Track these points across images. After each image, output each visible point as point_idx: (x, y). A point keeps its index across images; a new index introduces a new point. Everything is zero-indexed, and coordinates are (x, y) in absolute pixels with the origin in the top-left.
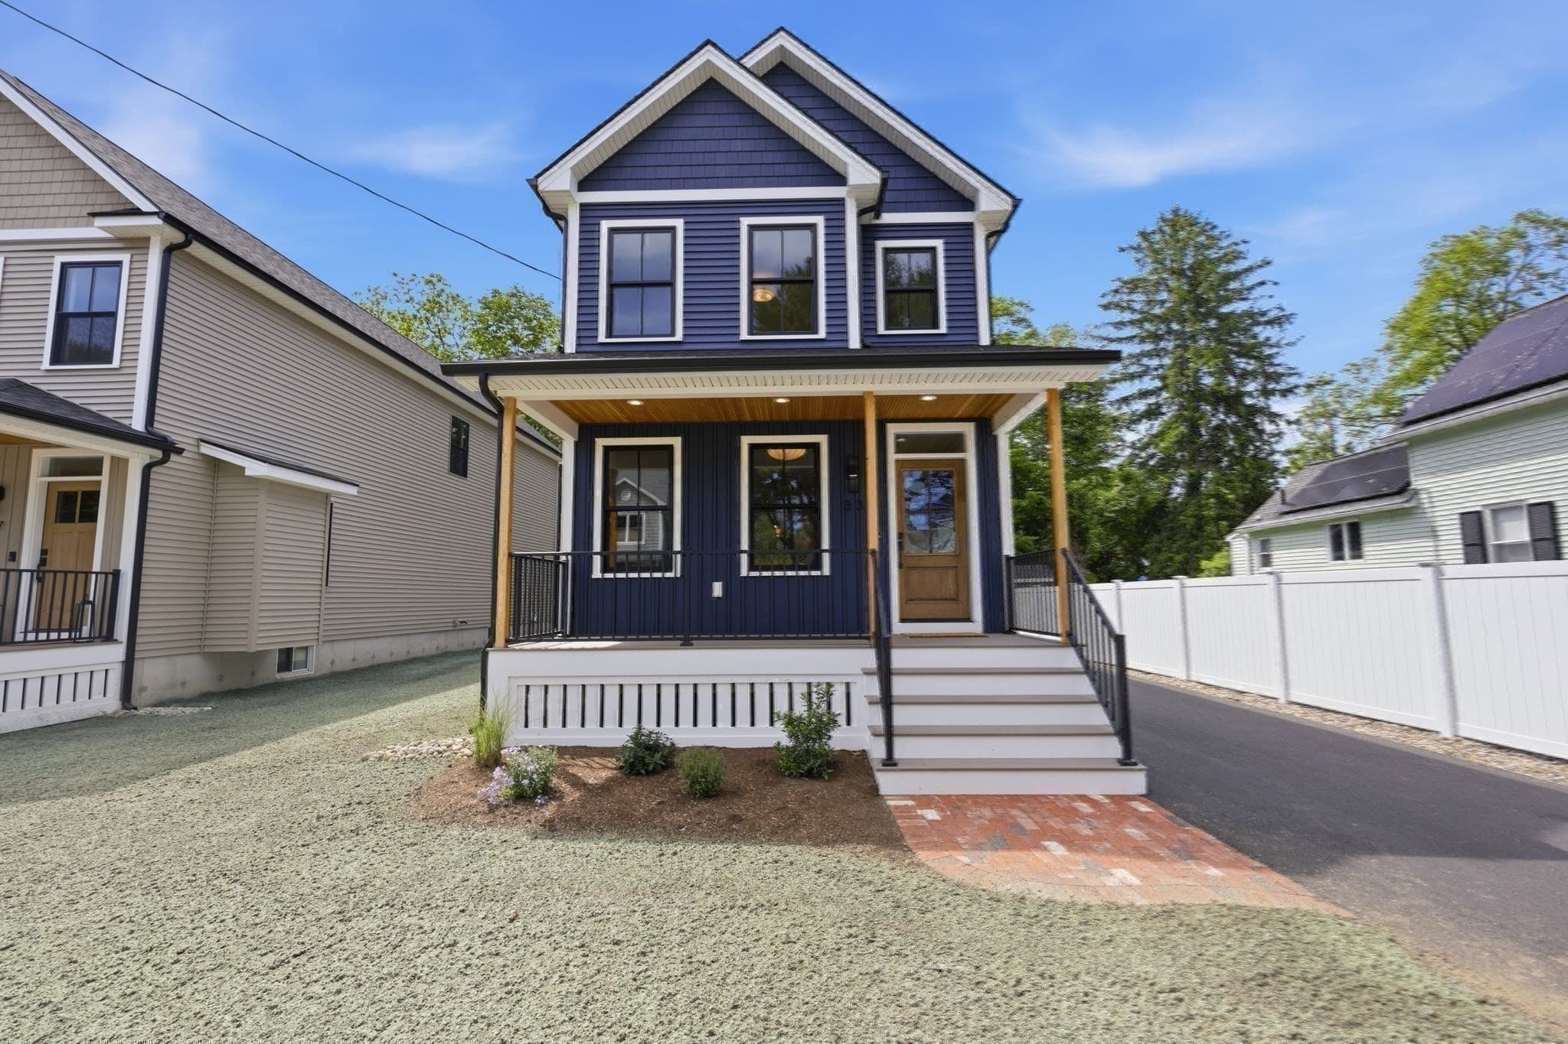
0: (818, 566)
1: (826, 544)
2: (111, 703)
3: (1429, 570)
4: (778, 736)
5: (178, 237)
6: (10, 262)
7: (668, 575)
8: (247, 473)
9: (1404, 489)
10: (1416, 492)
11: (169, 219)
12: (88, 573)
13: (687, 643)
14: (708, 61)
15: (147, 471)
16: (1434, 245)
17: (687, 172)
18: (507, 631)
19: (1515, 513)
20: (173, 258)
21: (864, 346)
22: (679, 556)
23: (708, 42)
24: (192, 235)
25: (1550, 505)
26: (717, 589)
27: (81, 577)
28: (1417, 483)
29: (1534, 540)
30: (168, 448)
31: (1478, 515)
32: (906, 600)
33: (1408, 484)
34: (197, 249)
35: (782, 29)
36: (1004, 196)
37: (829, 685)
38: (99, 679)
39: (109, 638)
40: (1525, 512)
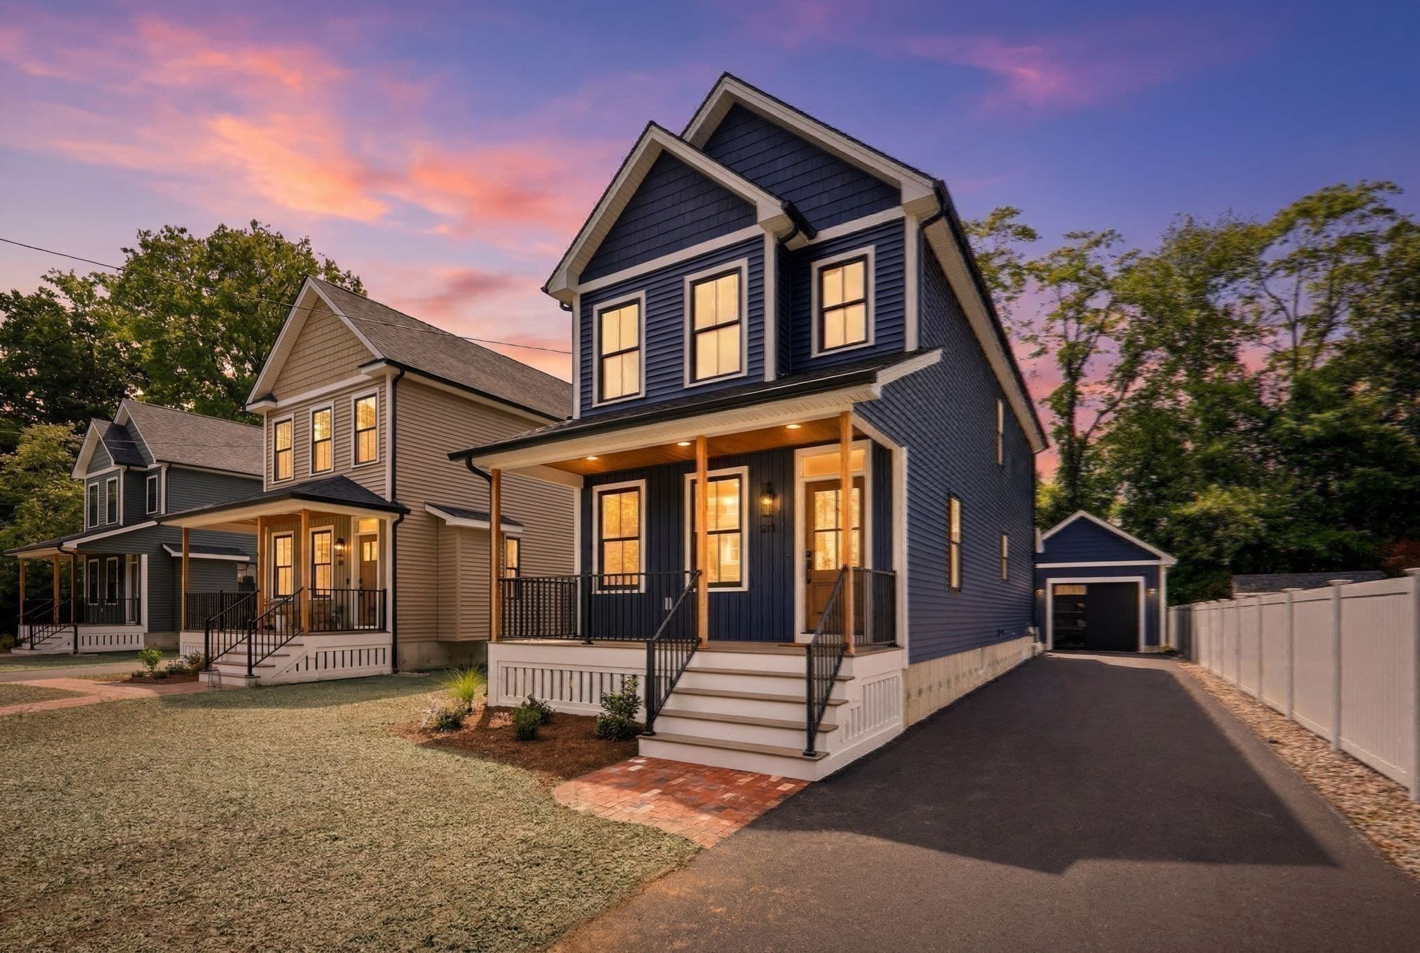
2: (387, 669)
4: (595, 709)
5: (397, 371)
6: (337, 403)
8: (447, 524)
11: (390, 362)
12: (376, 591)
15: (395, 526)
17: (647, 246)
18: (497, 631)
20: (398, 385)
24: (404, 368)
27: (345, 592)
30: (403, 511)
34: (407, 375)
35: (726, 74)
37: (635, 676)
38: (380, 653)
39: (383, 629)
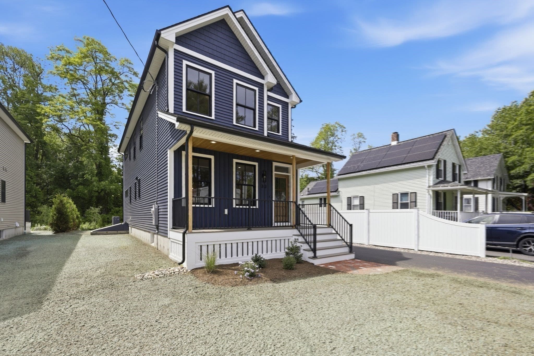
0: (255, 205)
1: (257, 198)
3: (367, 211)
7: (210, 206)
9: (337, 191)
10: (339, 192)
13: (249, 229)
14: (227, 14)
16: (323, 125)
17: (218, 55)
19: (356, 198)
21: (268, 136)
22: (214, 199)
23: (228, 6)
25: (363, 197)
26: (226, 212)
28: (339, 190)
29: (360, 204)
31: (350, 198)
32: (276, 216)
33: (338, 189)
35: (242, 10)
36: (298, 99)
37: (284, 240)
40: (359, 199)
